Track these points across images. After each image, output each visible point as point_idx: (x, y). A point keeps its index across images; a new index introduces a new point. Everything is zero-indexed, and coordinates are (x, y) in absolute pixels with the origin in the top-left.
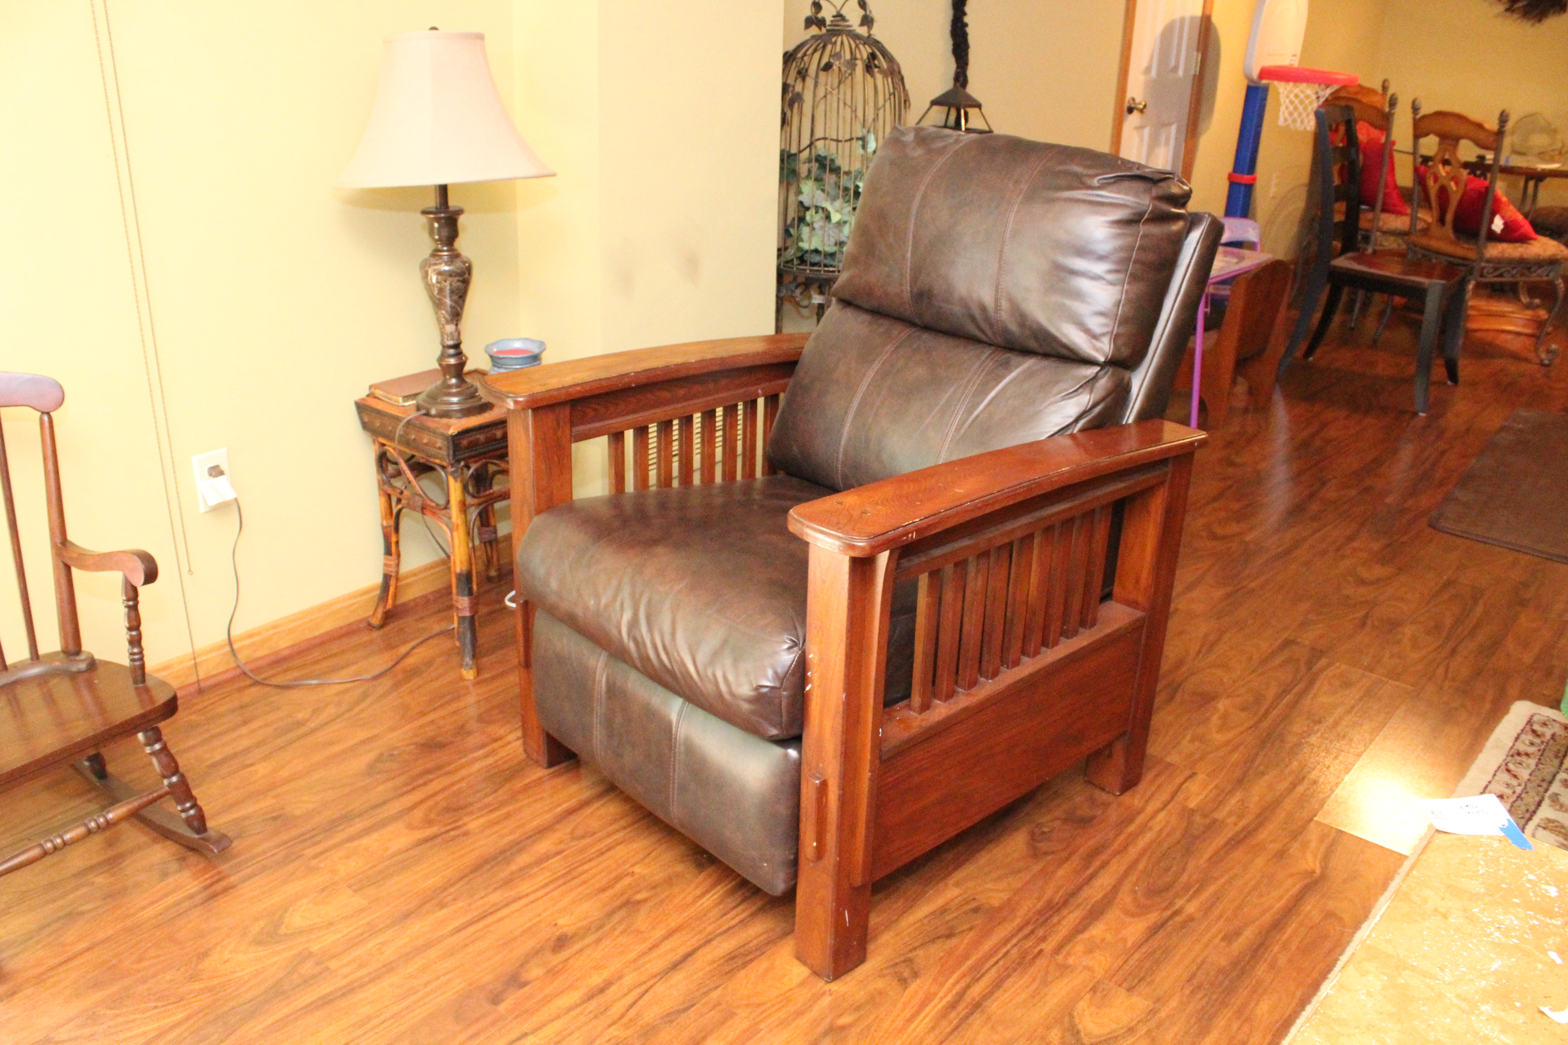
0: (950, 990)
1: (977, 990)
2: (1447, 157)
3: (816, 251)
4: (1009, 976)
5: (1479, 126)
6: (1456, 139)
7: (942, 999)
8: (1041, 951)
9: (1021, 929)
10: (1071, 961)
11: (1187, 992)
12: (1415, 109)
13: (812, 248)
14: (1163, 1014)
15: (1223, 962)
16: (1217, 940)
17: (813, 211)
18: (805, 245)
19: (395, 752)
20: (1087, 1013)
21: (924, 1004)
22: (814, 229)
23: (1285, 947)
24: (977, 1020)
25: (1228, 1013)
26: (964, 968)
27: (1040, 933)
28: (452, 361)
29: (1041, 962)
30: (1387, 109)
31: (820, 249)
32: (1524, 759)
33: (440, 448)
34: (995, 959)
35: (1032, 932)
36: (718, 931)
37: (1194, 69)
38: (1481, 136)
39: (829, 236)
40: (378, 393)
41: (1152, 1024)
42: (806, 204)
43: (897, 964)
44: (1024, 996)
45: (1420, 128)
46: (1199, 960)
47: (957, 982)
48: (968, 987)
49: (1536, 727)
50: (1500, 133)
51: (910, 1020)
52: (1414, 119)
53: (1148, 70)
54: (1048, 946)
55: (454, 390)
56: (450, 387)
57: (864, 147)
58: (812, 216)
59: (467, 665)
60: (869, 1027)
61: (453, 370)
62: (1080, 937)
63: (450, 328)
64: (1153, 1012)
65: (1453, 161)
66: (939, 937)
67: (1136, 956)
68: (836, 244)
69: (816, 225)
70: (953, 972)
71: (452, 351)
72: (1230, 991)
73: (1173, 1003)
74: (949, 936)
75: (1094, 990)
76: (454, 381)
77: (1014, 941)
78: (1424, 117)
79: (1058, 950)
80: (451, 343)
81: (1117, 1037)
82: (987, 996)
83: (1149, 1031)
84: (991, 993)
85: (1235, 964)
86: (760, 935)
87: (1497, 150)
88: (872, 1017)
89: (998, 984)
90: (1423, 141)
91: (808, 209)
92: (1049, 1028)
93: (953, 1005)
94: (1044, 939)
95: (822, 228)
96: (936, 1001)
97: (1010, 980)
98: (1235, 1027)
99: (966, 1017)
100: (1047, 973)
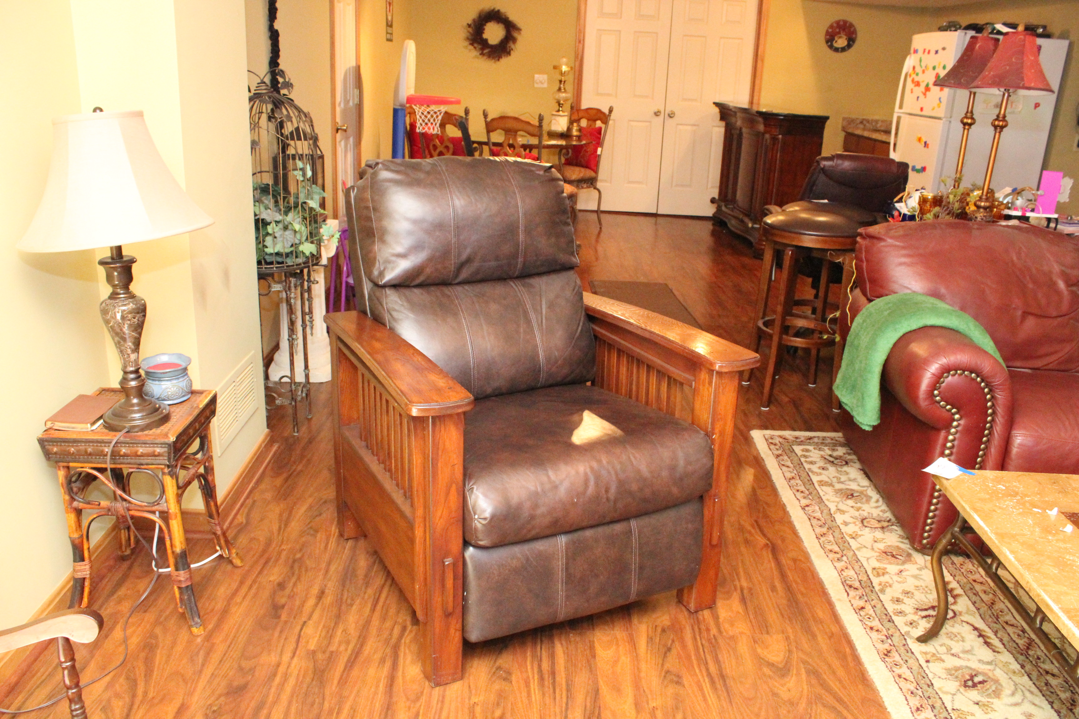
0: (703, 677)
1: (713, 668)
2: (511, 142)
3: (277, 254)
4: (717, 655)
5: (528, 123)
6: (516, 131)
7: (704, 681)
8: (714, 636)
9: (693, 629)
10: (731, 633)
11: (787, 621)
12: (485, 115)
13: (276, 251)
14: (792, 637)
15: (785, 602)
16: (771, 593)
17: (273, 224)
18: (269, 250)
19: (215, 708)
20: (765, 653)
21: (701, 689)
22: (275, 237)
23: (797, 583)
24: (730, 683)
25: (812, 623)
26: (695, 662)
27: (703, 627)
28: (133, 384)
29: (720, 640)
30: (464, 116)
31: (282, 251)
32: (781, 457)
33: (159, 455)
34: (701, 650)
35: (700, 629)
36: (563, 709)
37: (357, 101)
38: (531, 129)
39: (287, 240)
40: (58, 425)
41: (794, 644)
42: (269, 221)
43: (665, 676)
44: (734, 662)
45: (490, 127)
46: (775, 605)
47: (700, 670)
48: (707, 669)
49: (770, 441)
50: (540, 126)
51: (705, 700)
52: (486, 121)
53: (340, 104)
54: (714, 631)
55: (136, 408)
56: (133, 405)
57: (304, 175)
58: (273, 229)
59: (197, 623)
60: (692, 713)
61: (134, 392)
62: (721, 620)
63: (133, 357)
64: (787, 638)
65: (515, 144)
66: (666, 653)
67: (752, 617)
68: (292, 246)
69: (276, 235)
70: (693, 667)
71: (132, 376)
72: (801, 613)
73: (790, 630)
74: (669, 649)
75: (755, 642)
76: (135, 401)
77: (698, 638)
78: (493, 120)
79: (720, 632)
80: (132, 369)
81: (789, 657)
82: (720, 669)
83: (796, 647)
84: (720, 667)
85: (789, 600)
86: (586, 699)
87: (540, 137)
88: (688, 709)
89: (717, 661)
90: (492, 134)
91: (269, 224)
92: (761, 669)
93: (712, 682)
94: (708, 630)
95: (281, 235)
96: (704, 684)
97: (720, 656)
98: (821, 627)
99: (725, 685)
100: (729, 644)
